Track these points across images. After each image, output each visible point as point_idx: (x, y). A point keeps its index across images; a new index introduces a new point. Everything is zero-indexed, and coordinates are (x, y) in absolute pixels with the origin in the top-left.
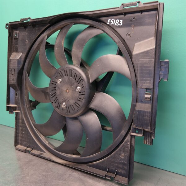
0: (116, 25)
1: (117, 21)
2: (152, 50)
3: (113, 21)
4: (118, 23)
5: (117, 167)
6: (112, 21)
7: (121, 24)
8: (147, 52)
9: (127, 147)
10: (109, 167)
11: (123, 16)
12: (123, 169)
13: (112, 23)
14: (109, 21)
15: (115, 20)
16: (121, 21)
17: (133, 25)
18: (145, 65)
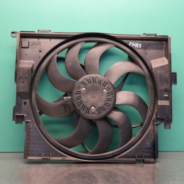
0: (136, 47)
1: (137, 44)
2: (166, 65)
3: (134, 44)
4: (137, 45)
5: (144, 152)
6: (132, 44)
7: (140, 46)
8: (163, 67)
9: (151, 134)
10: (136, 154)
11: (141, 41)
12: (148, 152)
13: (133, 45)
14: (130, 43)
15: (135, 43)
16: (140, 45)
17: (149, 48)
18: (162, 75)
